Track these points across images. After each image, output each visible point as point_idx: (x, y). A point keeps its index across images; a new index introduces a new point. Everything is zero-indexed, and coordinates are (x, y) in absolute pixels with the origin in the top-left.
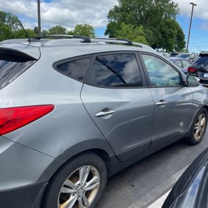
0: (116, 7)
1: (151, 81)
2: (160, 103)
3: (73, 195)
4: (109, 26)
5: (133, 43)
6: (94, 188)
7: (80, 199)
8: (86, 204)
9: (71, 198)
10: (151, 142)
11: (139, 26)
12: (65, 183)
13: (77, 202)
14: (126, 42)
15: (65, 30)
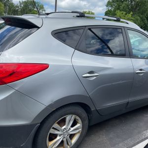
1: (134, 53)
2: (140, 71)
3: (60, 136)
5: (121, 20)
6: (77, 133)
7: (65, 140)
8: (69, 144)
9: (58, 138)
12: (53, 126)
13: (62, 142)
14: (115, 19)
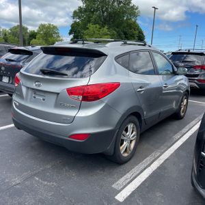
0: (80, 7)
4: (73, 26)
6: (134, 139)
9: (125, 143)
10: (160, 113)
11: (104, 27)
12: (123, 133)
15: (27, 29)
